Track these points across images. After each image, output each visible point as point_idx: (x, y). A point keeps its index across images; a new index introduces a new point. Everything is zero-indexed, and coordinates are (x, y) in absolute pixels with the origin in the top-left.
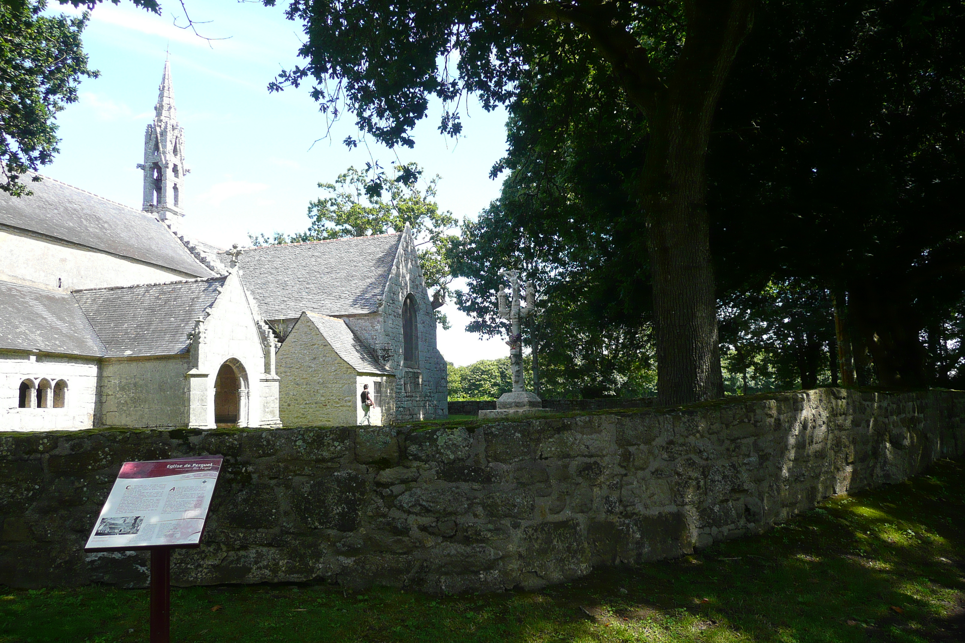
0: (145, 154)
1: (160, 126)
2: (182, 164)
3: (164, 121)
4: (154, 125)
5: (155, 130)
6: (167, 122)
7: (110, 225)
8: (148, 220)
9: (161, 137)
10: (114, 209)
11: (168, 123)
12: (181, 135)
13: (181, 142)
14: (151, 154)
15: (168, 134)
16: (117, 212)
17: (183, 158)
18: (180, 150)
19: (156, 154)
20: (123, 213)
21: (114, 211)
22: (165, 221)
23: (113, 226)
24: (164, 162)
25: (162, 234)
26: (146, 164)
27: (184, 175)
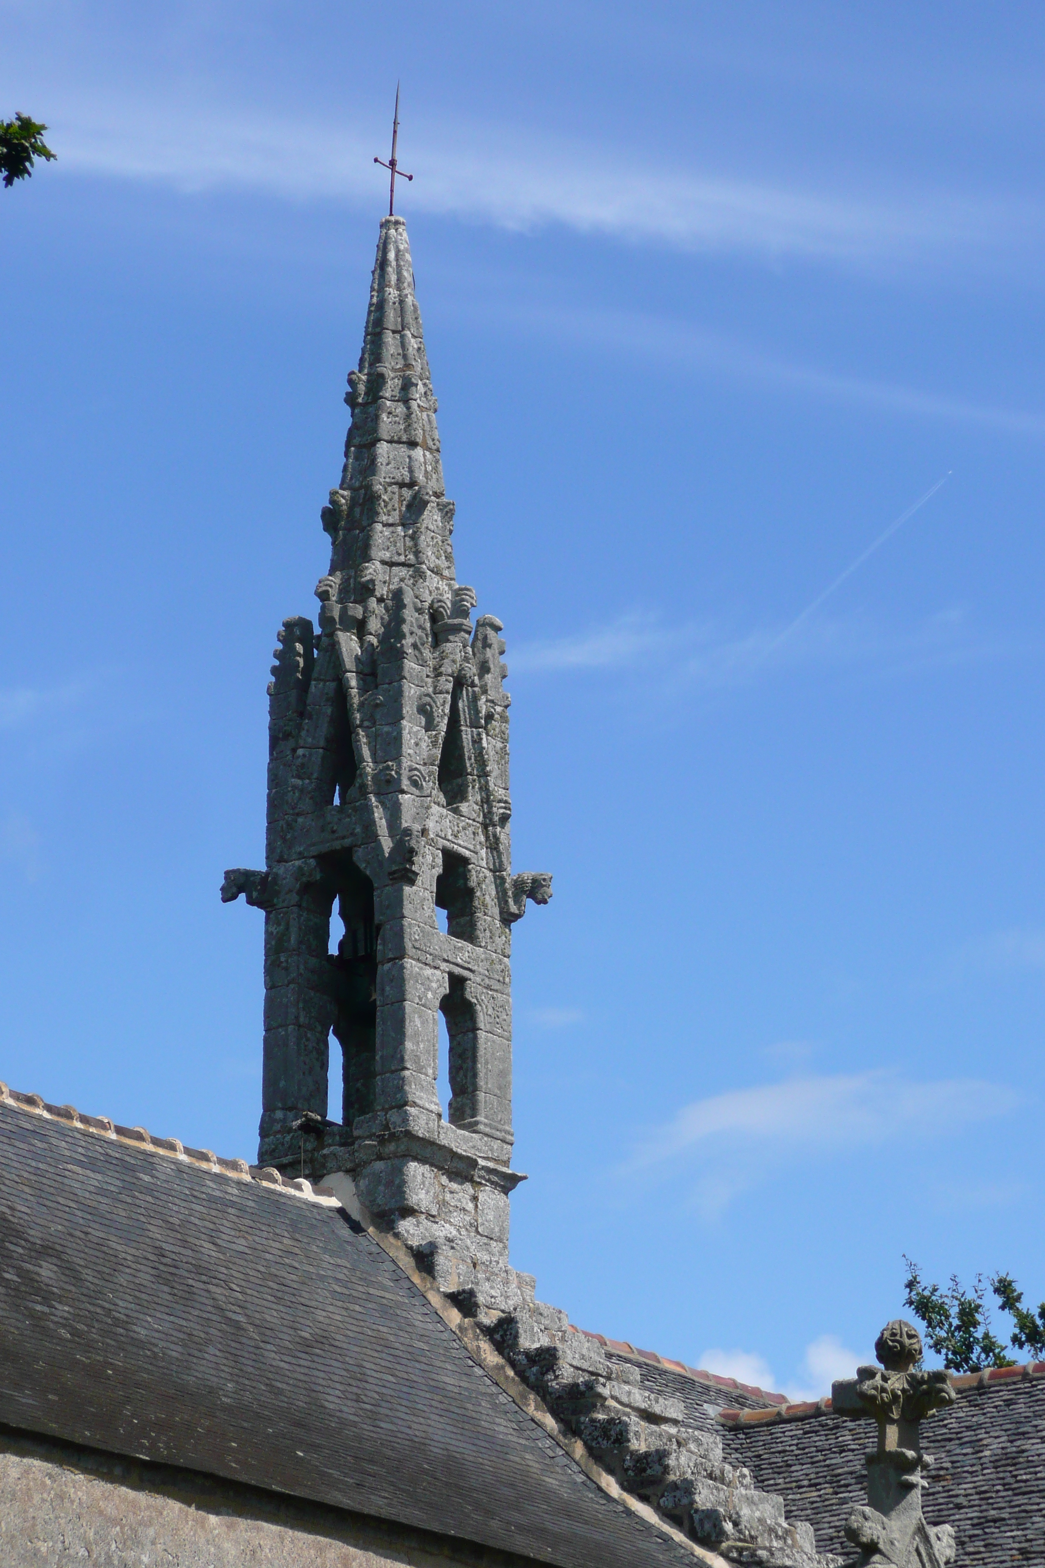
0: (275, 804)
1: (360, 628)
2: (494, 845)
3: (381, 590)
4: (326, 620)
5: (333, 649)
6: (398, 595)
7: (70, 1271)
8: (294, 1226)
9: (363, 690)
10: (91, 1164)
11: (408, 598)
12: (484, 669)
13: (483, 707)
14: (306, 805)
15: (410, 665)
16: (114, 1184)
17: (498, 810)
18: (481, 762)
19: (337, 801)
20: (149, 1190)
21: (95, 1179)
22: (406, 1226)
23: (88, 1275)
24: (387, 844)
25: (387, 1311)
26: (280, 870)
27: (508, 918)
